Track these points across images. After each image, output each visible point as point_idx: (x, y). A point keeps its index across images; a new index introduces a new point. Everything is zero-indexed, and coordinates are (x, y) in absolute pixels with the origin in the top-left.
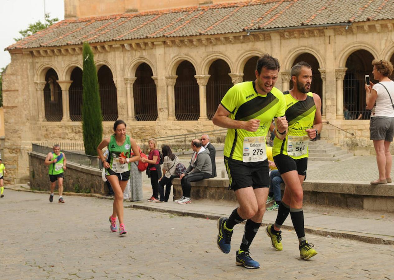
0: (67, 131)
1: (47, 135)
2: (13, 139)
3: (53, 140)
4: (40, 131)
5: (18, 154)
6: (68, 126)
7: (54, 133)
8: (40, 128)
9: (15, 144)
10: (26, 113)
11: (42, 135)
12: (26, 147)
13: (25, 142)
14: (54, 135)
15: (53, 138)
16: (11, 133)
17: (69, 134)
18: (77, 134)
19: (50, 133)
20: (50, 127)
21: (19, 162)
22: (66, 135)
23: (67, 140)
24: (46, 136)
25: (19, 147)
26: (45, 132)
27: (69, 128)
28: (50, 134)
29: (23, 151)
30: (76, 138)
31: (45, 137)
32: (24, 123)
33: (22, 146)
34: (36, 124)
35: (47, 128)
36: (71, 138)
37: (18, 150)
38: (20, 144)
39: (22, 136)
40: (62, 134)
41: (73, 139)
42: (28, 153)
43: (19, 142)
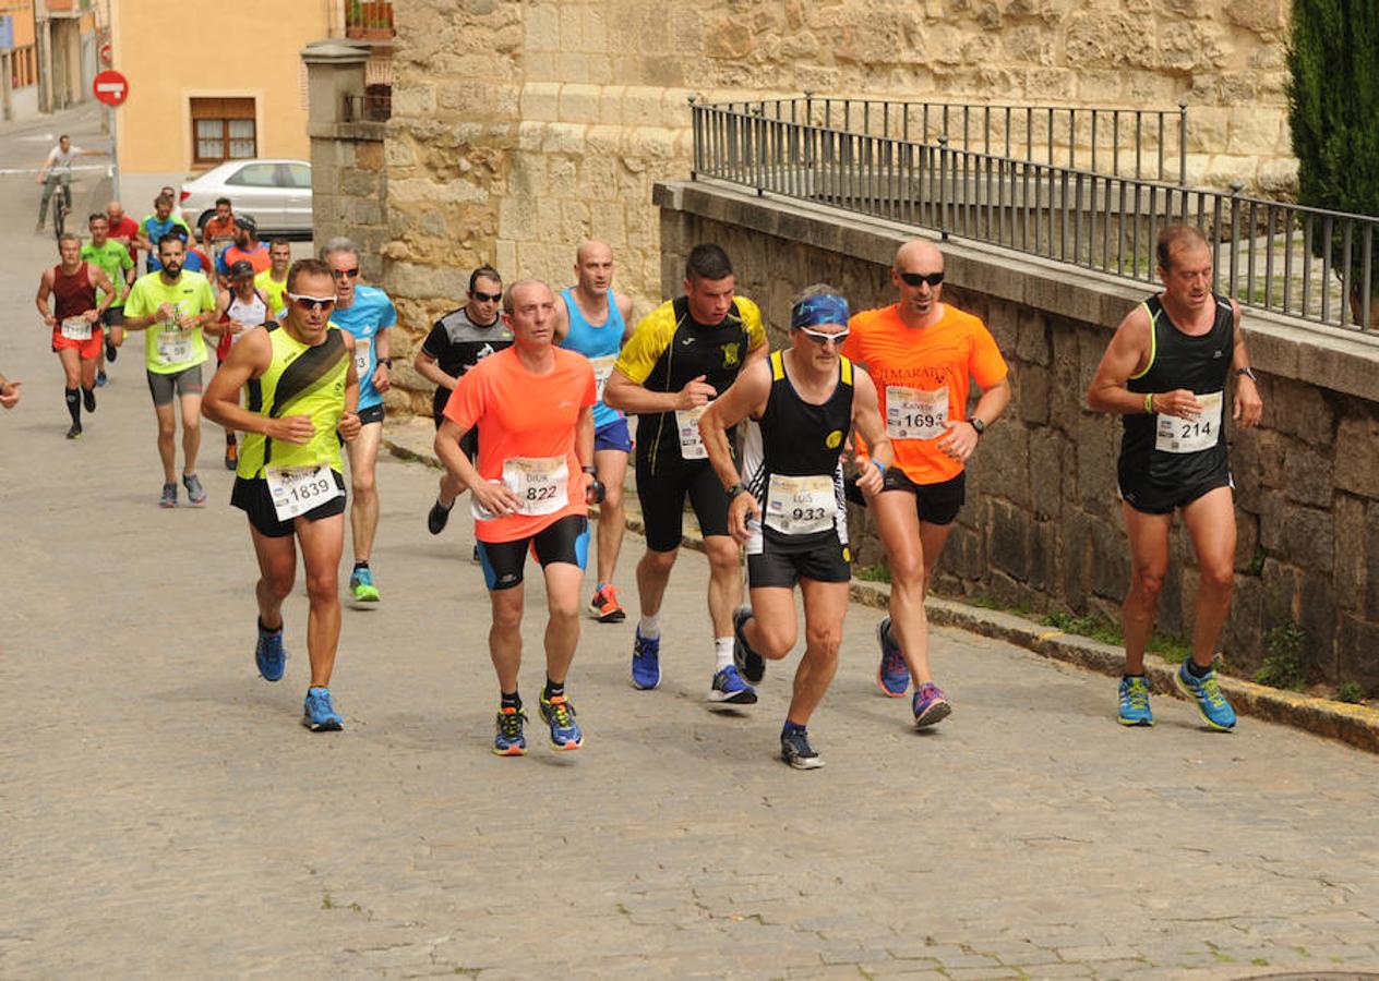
0: (908, 6)
1: (736, 33)
2: (462, 64)
3: (784, 81)
4: (678, 7)
5: (500, 186)
9: (478, 105)
11: (691, 37)
12: (559, 127)
13: (552, 88)
14: (791, 39)
15: (778, 62)
17: (925, 33)
18: (997, 30)
19: (764, 22)
21: (504, 246)
22: (902, 44)
23: (907, 78)
24: (726, 44)
25: (505, 129)
26: (722, 16)
28: (758, 32)
29: (541, 162)
30: (991, 67)
31: (720, 56)
33: (525, 125)
36: (945, 64)
37: (499, 155)
38: (513, 109)
39: (530, 43)
40: (865, 33)
41: (960, 76)
42: (660, 194)
43: (507, 87)
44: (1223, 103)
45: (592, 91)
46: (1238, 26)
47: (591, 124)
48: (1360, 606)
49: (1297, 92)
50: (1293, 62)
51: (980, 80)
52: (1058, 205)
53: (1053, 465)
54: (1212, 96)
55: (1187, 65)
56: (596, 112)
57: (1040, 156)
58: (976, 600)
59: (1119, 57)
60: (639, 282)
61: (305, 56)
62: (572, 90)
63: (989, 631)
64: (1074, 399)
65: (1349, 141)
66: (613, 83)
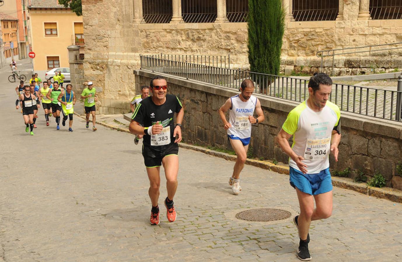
0: (179, 38)
1: (148, 43)
2: (97, 49)
3: (157, 52)
4: (137, 38)
5: (105, 71)
6: (182, 30)
7: (158, 41)
8: (136, 34)
9: (100, 57)
10: (114, 10)
11: (140, 44)
12: (116, 60)
13: (114, 53)
14: (158, 44)
15: (156, 48)
16: (94, 40)
17: (182, 42)
18: (195, 42)
19: (153, 41)
20: (154, 31)
21: (106, 82)
22: (178, 45)
23: (179, 51)
24: (146, 45)
25: (106, 61)
26: (145, 40)
27: (183, 32)
28: (152, 43)
29: (112, 67)
30: (194, 48)
31: (145, 47)
32: (112, 26)
33: (109, 60)
34: (131, 26)
35: (148, 33)
36: (186, 48)
37: (105, 66)
38: (107, 57)
39: (110, 45)
40: (171, 42)
41: (188, 50)
42: (135, 72)
43: (105, 53)
44: (236, 55)
45: (122, 54)
46: (238, 41)
47: (122, 60)
48: (263, 144)
49: (249, 52)
50: (249, 47)
51: (192, 51)
52: (208, 73)
53: (208, 120)
54: (234, 53)
55: (229, 48)
56: (123, 58)
57: (204, 64)
58: (194, 144)
59: (217, 46)
60: (131, 88)
61: (68, 48)
62: (118, 53)
63: (197, 150)
64: (211, 108)
65: (259, 61)
66: (125, 52)
